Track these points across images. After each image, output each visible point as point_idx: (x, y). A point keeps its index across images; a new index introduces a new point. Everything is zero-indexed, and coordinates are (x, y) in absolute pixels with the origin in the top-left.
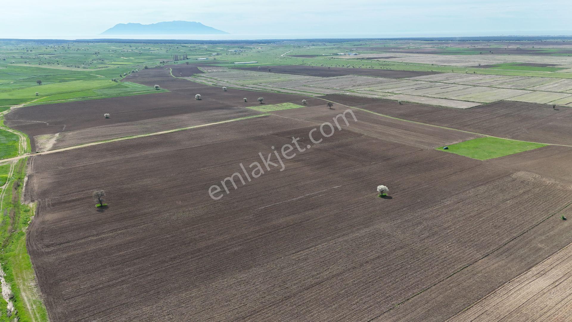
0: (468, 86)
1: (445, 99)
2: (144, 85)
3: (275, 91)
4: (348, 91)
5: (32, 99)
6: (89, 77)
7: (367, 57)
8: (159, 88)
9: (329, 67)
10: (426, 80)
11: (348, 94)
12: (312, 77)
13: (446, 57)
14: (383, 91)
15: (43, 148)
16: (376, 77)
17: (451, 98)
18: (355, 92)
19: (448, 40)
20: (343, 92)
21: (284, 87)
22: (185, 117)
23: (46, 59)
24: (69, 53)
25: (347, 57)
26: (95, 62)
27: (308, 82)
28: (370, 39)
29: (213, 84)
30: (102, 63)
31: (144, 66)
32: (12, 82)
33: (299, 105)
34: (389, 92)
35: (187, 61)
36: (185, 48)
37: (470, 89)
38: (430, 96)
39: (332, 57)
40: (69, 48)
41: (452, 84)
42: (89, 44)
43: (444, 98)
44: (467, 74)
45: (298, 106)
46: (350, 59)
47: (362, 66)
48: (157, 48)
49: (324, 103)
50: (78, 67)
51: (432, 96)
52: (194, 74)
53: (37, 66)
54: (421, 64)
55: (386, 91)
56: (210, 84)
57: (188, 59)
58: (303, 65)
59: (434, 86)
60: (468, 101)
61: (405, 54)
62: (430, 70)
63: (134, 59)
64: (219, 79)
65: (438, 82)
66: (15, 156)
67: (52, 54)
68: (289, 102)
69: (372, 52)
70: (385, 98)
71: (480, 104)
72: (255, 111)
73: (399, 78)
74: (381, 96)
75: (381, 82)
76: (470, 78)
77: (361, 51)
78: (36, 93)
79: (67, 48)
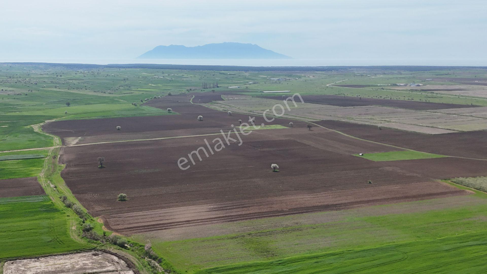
2: (159, 109)
6: (111, 101)
23: (74, 84)
24: (98, 79)
26: (121, 88)
30: (128, 90)
31: (169, 93)
32: (44, 104)
35: (215, 89)
40: (99, 74)
42: (120, 70)
48: (191, 75)
50: (104, 93)
52: (213, 101)
53: (66, 90)
57: (218, 87)
63: (162, 86)
67: (81, 80)
79: (96, 74)
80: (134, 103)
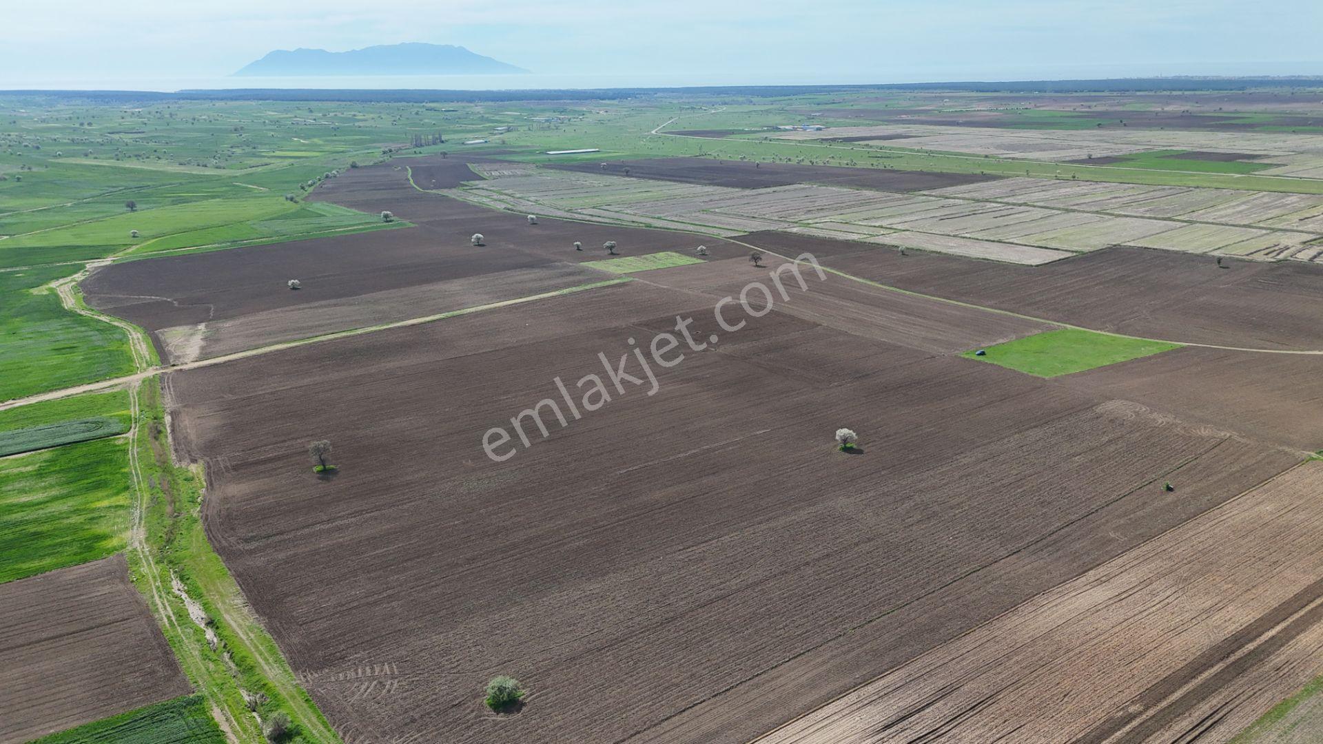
0: (1053, 211)
1: (1000, 241)
2: (356, 211)
3: (641, 225)
4: (796, 223)
5: (127, 246)
6: (232, 190)
7: (845, 135)
8: (392, 219)
9: (758, 165)
10: (966, 195)
11: (795, 230)
12: (719, 189)
13: (1021, 135)
14: (869, 224)
15: (184, 356)
16: (858, 190)
17: (1011, 241)
18: (811, 225)
19: (1031, 91)
20: (786, 225)
21: (659, 215)
22: (455, 286)
23: (127, 145)
24: (177, 130)
25: (799, 136)
26: (238, 151)
27: (711, 201)
28: (854, 86)
29: (505, 208)
30: (254, 155)
31: (350, 161)
32: (69, 205)
33: (692, 256)
34: (882, 227)
35: (440, 148)
36: (432, 113)
37: (1055, 219)
38: (968, 235)
39: (765, 135)
40: (174, 117)
41: (1020, 205)
42: (214, 105)
43: (996, 239)
44: (1058, 181)
45: (688, 258)
46: (806, 141)
47: (831, 160)
48: (372, 116)
49: (743, 253)
50: (203, 166)
51: (972, 237)
52: (462, 182)
53: (113, 163)
54: (962, 154)
55: (877, 224)
56: (500, 207)
57: (443, 142)
58: (702, 157)
59: (980, 211)
60: (1046, 248)
61: (929, 127)
62: (978, 171)
63: (321, 142)
64: (518, 196)
65: (991, 202)
66: (130, 372)
67: (139, 132)
68: (671, 251)
69: (855, 121)
70: (872, 240)
71: (1069, 255)
72: (599, 272)
73: (908, 191)
74: (865, 236)
75: (868, 202)
76: (1063, 191)
77: (831, 120)
78: (132, 231)
79: (168, 116)
80: (289, 196)
